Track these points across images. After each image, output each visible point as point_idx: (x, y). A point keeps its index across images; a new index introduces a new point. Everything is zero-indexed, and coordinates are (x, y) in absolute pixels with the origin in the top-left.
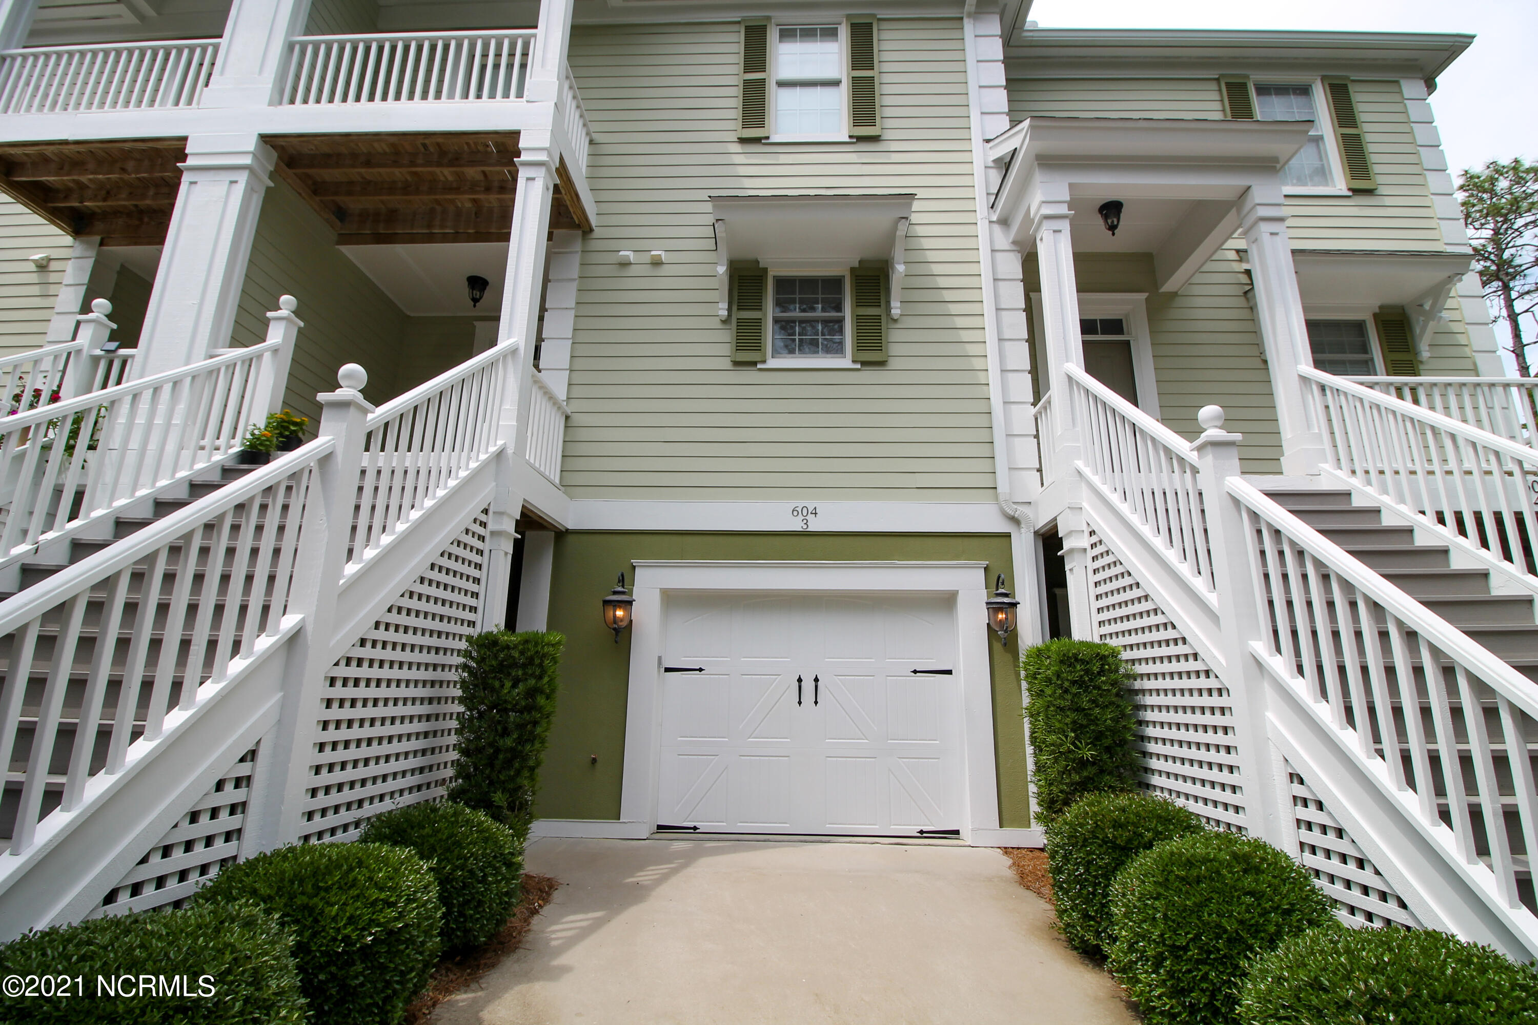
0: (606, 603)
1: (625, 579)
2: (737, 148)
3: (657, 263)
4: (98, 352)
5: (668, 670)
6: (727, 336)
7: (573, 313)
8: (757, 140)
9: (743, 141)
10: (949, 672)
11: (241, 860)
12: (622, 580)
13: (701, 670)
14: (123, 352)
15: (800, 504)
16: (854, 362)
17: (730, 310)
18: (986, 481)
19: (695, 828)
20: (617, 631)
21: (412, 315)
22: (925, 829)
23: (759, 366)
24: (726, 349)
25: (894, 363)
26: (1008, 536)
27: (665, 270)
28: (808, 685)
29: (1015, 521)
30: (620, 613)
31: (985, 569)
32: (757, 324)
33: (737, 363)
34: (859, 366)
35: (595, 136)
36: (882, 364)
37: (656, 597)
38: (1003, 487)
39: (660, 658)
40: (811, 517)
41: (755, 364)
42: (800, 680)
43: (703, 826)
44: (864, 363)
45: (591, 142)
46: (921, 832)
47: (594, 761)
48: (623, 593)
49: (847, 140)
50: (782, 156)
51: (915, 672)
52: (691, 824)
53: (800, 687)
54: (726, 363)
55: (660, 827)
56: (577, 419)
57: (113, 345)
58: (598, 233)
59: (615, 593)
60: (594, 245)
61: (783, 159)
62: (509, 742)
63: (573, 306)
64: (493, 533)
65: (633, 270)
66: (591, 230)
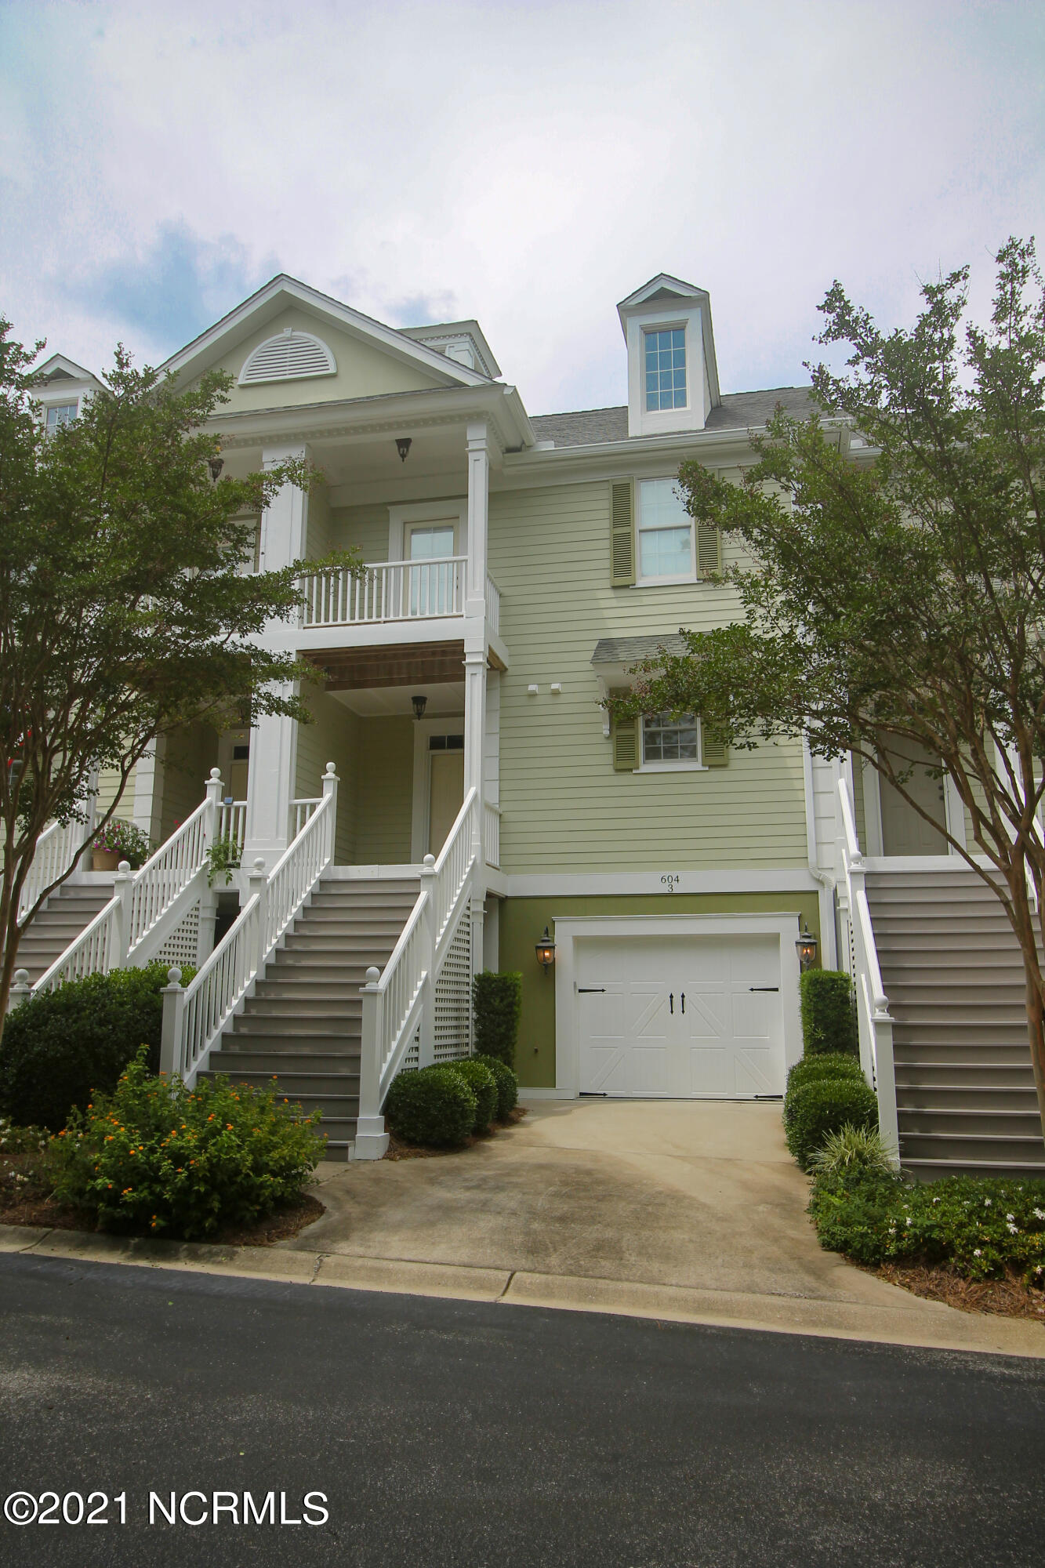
0: (538, 948)
1: (549, 931)
2: (610, 593)
3: (556, 693)
4: (221, 804)
5: (580, 991)
6: (609, 749)
7: (497, 737)
8: (626, 587)
9: (614, 588)
10: (776, 990)
11: (420, 1069)
12: (547, 932)
13: (603, 991)
14: (236, 803)
15: (666, 874)
16: (703, 765)
17: (610, 730)
18: (799, 853)
19: (605, 1094)
20: (546, 966)
21: (365, 715)
22: (759, 1095)
23: (634, 772)
24: (610, 759)
25: (733, 764)
26: (816, 892)
27: (562, 699)
28: (677, 1000)
29: (821, 882)
30: (547, 954)
31: (799, 917)
32: (632, 739)
33: (617, 770)
34: (707, 769)
35: (502, 590)
36: (725, 766)
37: (570, 941)
38: (812, 859)
39: (575, 983)
40: (674, 883)
41: (631, 770)
42: (671, 997)
43: (610, 1093)
44: (710, 766)
45: (501, 596)
46: (757, 1097)
47: (536, 1051)
48: (548, 941)
49: (696, 582)
50: (645, 598)
51: (752, 990)
52: (602, 1092)
53: (671, 1001)
54: (610, 770)
55: (581, 1094)
56: (507, 816)
57: (228, 799)
58: (511, 671)
59: (544, 941)
60: (509, 681)
61: (646, 600)
62: (502, 1030)
63: (498, 730)
64: (473, 912)
65: (539, 700)
66: (506, 669)
